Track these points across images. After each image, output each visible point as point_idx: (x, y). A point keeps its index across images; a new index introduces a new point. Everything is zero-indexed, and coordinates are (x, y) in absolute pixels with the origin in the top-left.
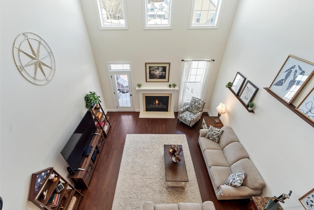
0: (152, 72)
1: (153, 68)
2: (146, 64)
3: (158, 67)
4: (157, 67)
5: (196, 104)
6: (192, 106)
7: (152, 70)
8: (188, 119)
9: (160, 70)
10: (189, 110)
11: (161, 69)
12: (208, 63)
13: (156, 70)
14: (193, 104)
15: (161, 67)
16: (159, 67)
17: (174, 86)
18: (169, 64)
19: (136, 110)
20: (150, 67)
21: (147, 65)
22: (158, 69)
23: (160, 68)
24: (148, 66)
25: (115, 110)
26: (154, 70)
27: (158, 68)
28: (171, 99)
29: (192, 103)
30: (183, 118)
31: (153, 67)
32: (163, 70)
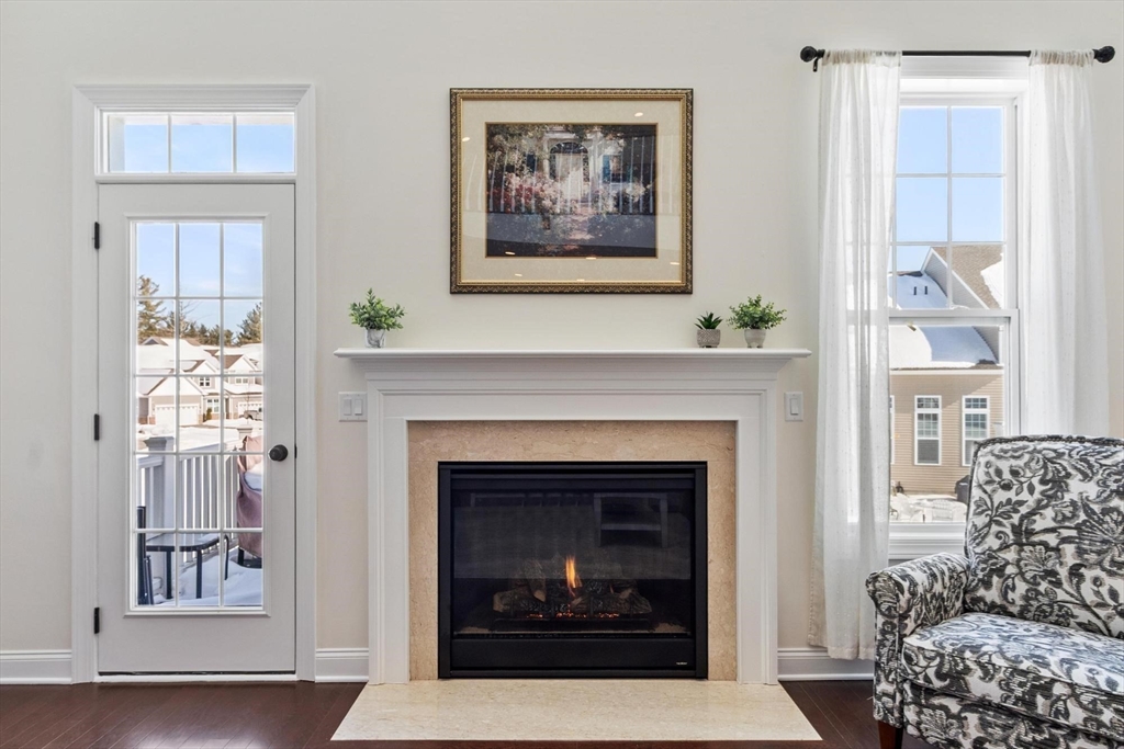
0: (515, 181)
1: (527, 144)
2: (455, 98)
3: (580, 129)
4: (567, 128)
5: (1077, 488)
6: (1023, 534)
7: (514, 158)
8: (1080, 676)
9: (596, 165)
10: (992, 595)
11: (604, 152)
12: (1063, 72)
13: (560, 159)
14: (1031, 501)
15: (610, 130)
16: (589, 127)
17: (755, 320)
18: (687, 99)
19: (322, 653)
20: (493, 130)
21: (467, 108)
22: (573, 148)
23: (595, 137)
24: (476, 118)
25: (67, 667)
26: (532, 163)
27: (575, 140)
28: (732, 498)
29: (1001, 496)
30: (988, 672)
31: (524, 128)
32: (624, 157)
